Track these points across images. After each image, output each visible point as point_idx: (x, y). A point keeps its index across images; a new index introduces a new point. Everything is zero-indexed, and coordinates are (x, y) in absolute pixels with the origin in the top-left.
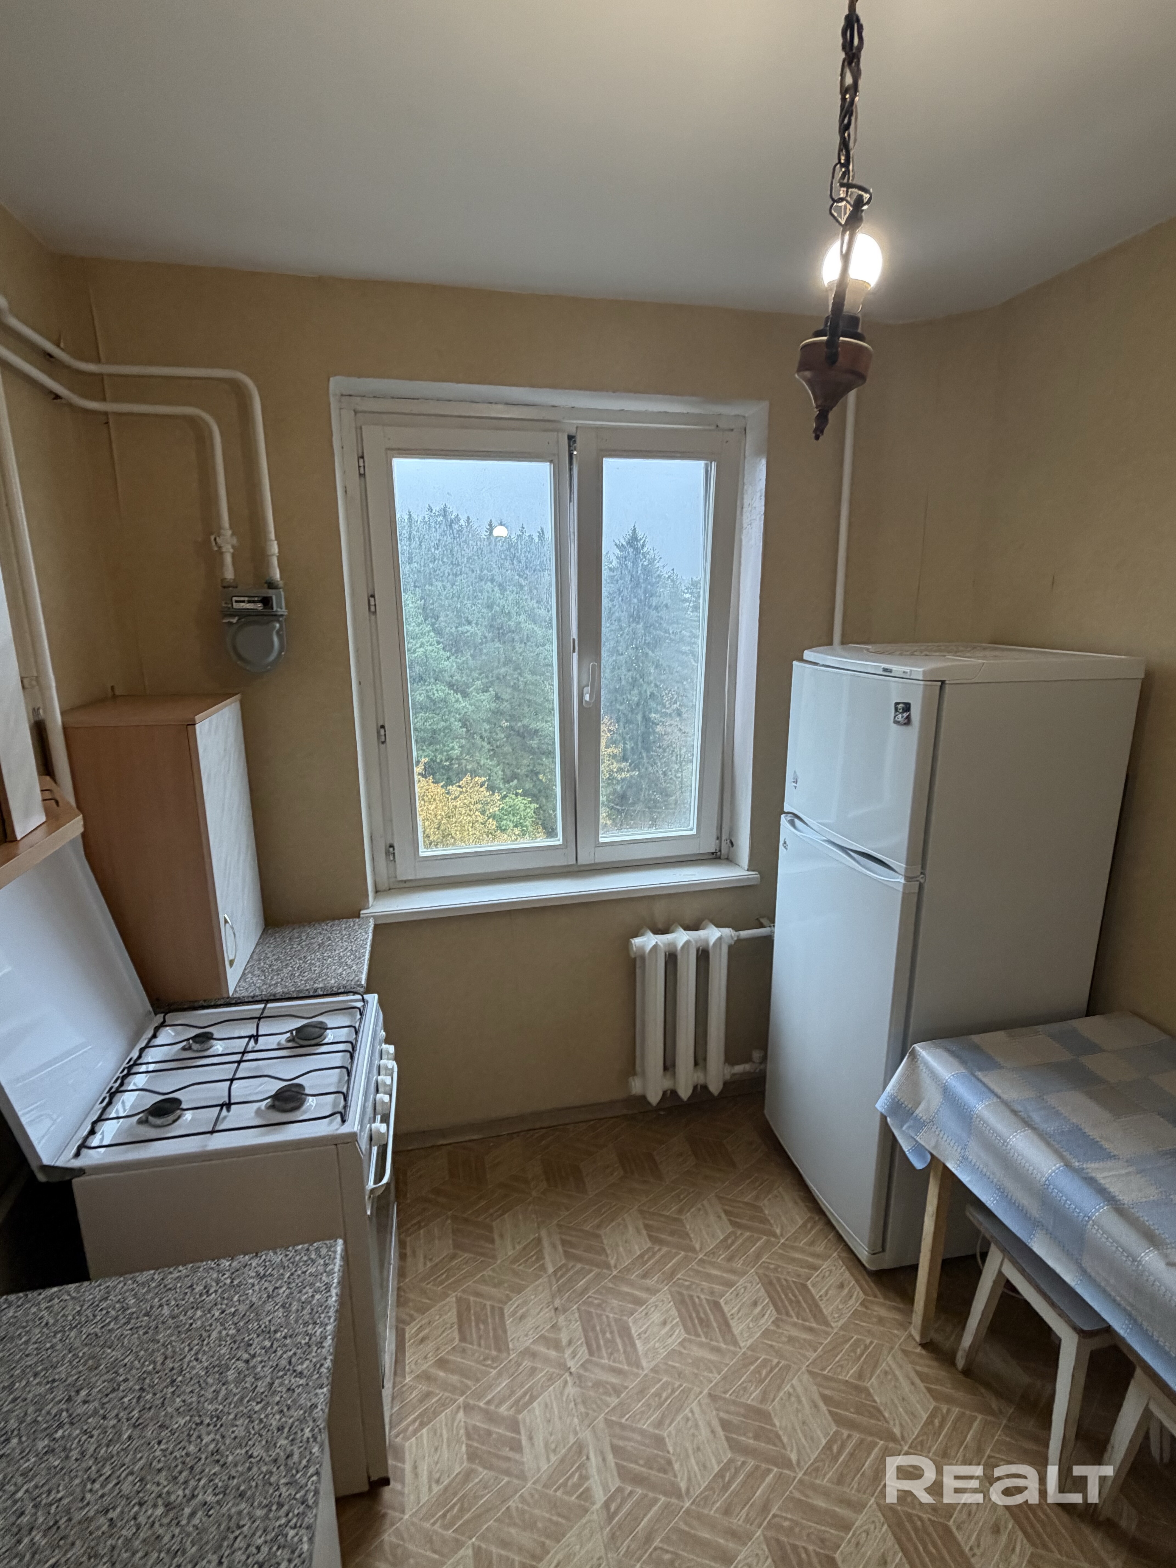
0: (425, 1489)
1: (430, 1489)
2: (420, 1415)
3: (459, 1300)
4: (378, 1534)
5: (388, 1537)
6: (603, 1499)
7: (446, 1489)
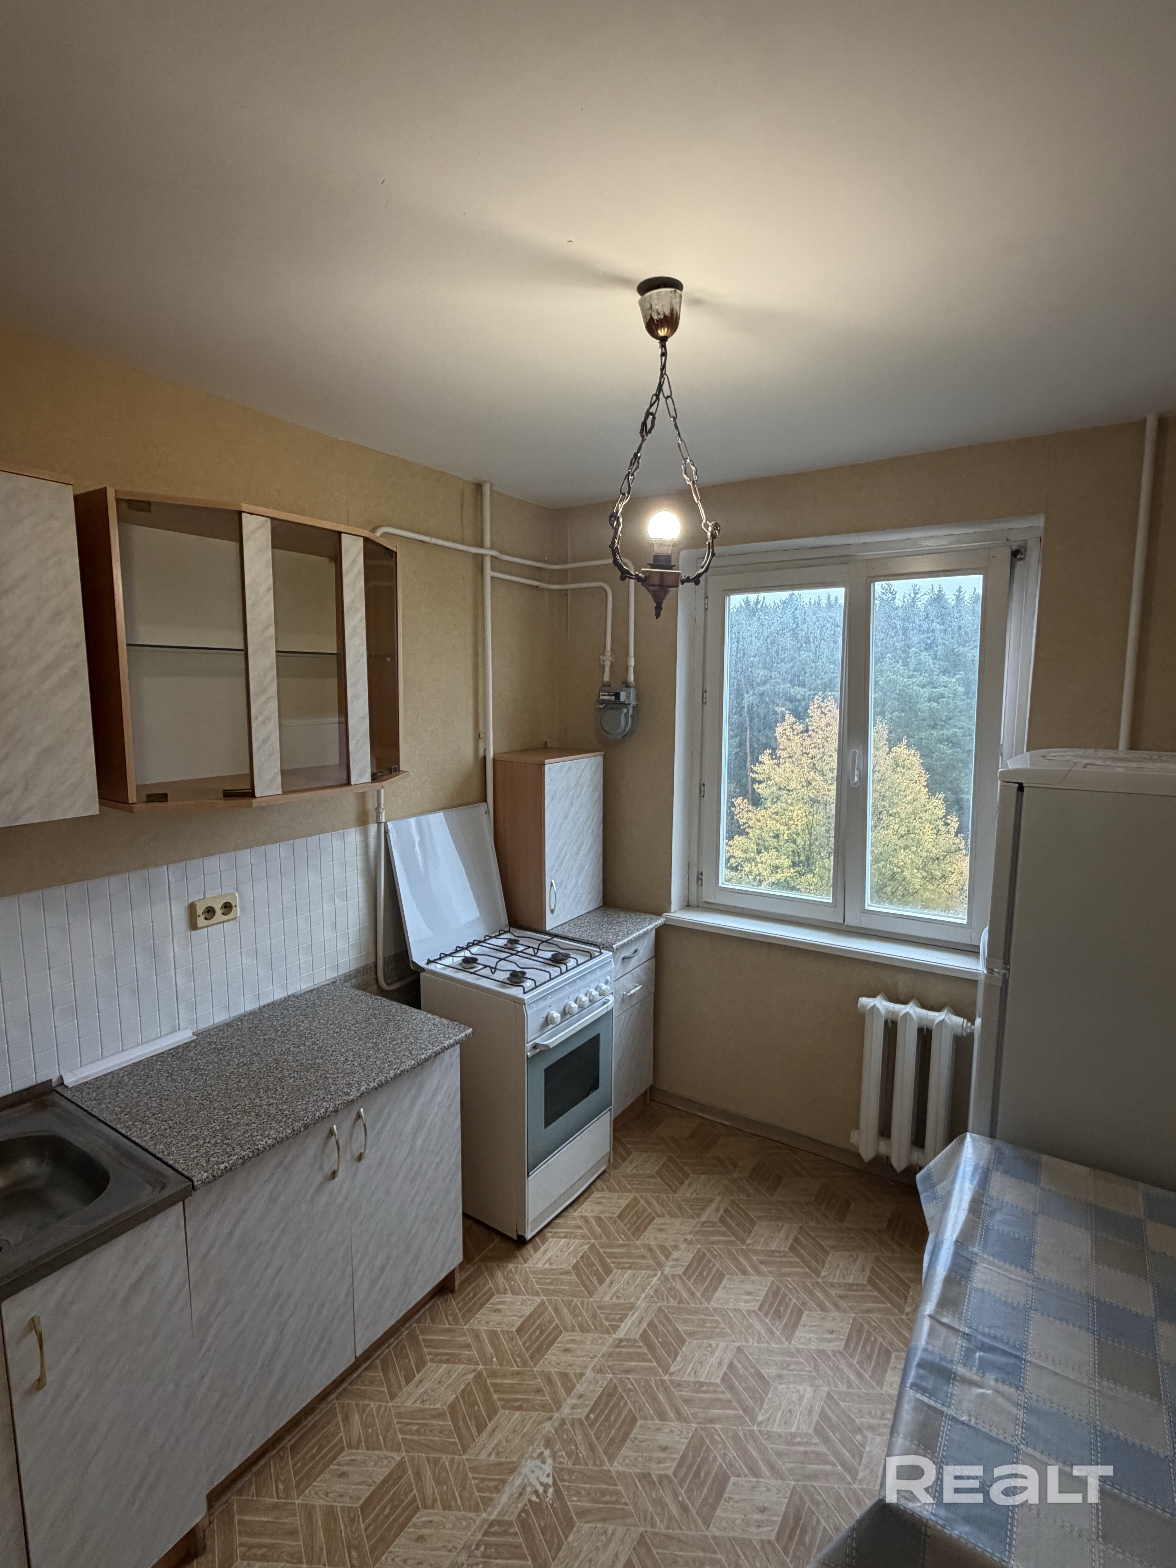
0: (542, 1262)
1: (545, 1264)
2: (567, 1232)
3: (635, 1199)
4: (508, 1262)
5: (511, 1266)
6: (622, 1336)
7: (551, 1270)
